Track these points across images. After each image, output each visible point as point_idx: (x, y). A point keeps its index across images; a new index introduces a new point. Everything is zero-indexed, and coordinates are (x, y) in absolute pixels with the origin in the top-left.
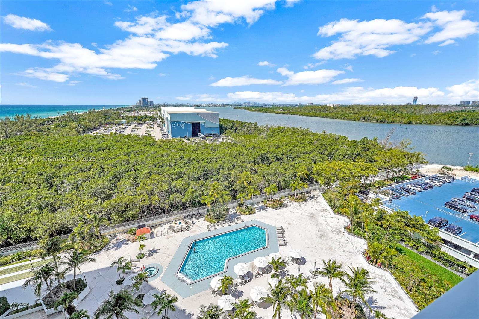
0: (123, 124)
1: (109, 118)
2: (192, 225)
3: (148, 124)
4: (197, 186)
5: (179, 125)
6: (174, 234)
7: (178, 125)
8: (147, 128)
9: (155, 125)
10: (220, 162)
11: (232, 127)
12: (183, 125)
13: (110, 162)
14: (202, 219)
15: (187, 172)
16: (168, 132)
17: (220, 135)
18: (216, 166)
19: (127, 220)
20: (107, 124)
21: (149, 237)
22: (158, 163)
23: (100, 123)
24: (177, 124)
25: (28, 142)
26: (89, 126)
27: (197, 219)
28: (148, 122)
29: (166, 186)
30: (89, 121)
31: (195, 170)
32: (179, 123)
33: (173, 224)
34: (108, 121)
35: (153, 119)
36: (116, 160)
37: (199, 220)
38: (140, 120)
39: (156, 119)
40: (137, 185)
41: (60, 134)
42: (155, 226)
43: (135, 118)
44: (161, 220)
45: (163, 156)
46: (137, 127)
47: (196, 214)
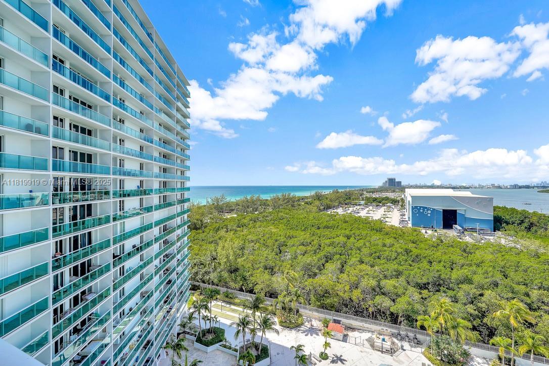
0: (360, 205)
1: (350, 198)
2: (401, 350)
3: (388, 206)
4: (417, 296)
5: (424, 210)
6: (371, 351)
7: (421, 211)
8: (385, 211)
9: (395, 209)
10: (465, 271)
11: (522, 221)
12: (429, 212)
13: (328, 241)
14: (419, 350)
15: (406, 273)
16: (409, 218)
17: (494, 231)
18: (456, 275)
19: (323, 307)
20: (346, 204)
21: (341, 338)
22: (375, 253)
23: (340, 203)
24: (420, 209)
25: (282, 214)
26: (330, 204)
27: (412, 346)
28: (388, 204)
29: (373, 283)
30: (331, 201)
31: (420, 273)
32: (424, 208)
33: (374, 336)
34: (347, 201)
35: (395, 202)
36: (334, 240)
37: (413, 349)
38: (379, 202)
39: (399, 202)
40: (342, 272)
41: (305, 210)
42: (353, 329)
43: (375, 200)
44: (361, 324)
45: (384, 245)
46: (374, 210)
47: (412, 338)
